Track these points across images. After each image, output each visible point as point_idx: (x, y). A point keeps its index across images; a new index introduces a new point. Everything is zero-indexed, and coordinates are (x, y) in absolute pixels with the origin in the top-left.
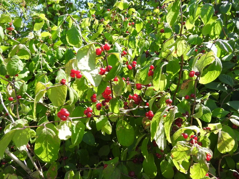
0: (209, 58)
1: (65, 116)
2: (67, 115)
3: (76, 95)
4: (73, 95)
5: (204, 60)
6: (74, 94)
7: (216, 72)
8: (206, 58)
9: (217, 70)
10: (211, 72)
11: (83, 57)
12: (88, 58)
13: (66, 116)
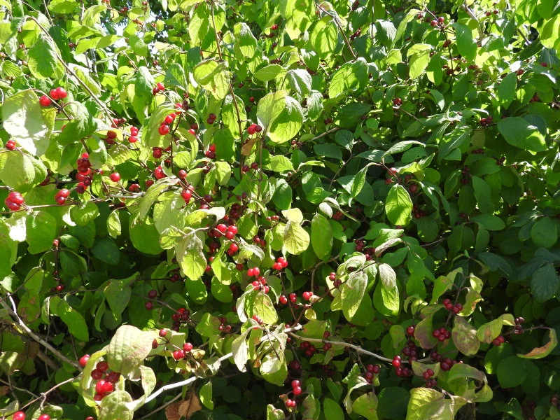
0: (281, 101)
1: (15, 204)
2: (19, 203)
3: (38, 167)
4: (33, 167)
5: (273, 105)
6: (35, 166)
7: (292, 124)
8: (274, 102)
9: (294, 121)
10: (284, 124)
11: (16, 111)
12: (25, 111)
13: (17, 204)
